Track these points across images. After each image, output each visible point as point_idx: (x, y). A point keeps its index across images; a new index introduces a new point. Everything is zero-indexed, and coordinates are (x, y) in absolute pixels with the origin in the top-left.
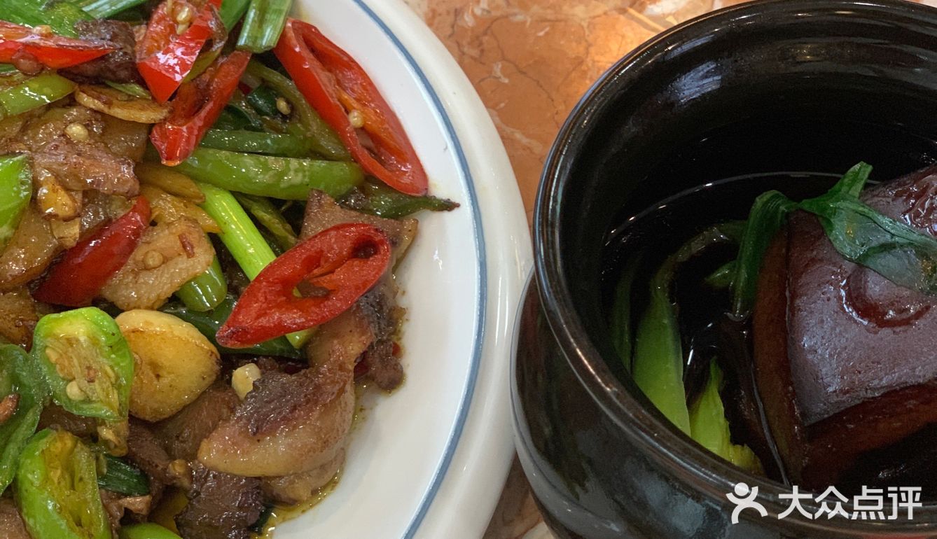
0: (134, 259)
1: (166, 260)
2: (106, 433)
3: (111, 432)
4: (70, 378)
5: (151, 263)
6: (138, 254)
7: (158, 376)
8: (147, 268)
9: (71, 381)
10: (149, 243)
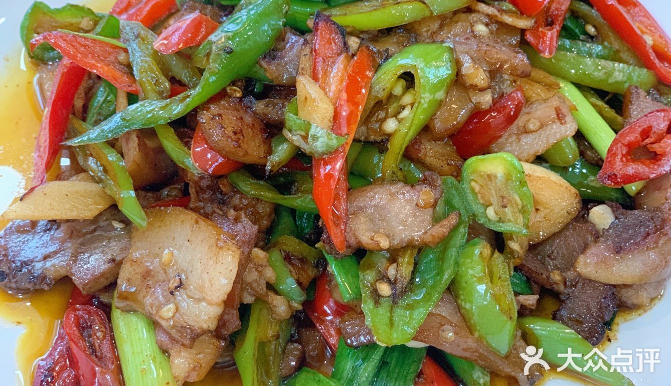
0: (517, 125)
1: (542, 126)
2: (514, 246)
3: (517, 244)
4: (488, 204)
5: (532, 128)
6: (520, 121)
7: (537, 210)
8: (526, 132)
9: (489, 206)
10: (528, 113)
